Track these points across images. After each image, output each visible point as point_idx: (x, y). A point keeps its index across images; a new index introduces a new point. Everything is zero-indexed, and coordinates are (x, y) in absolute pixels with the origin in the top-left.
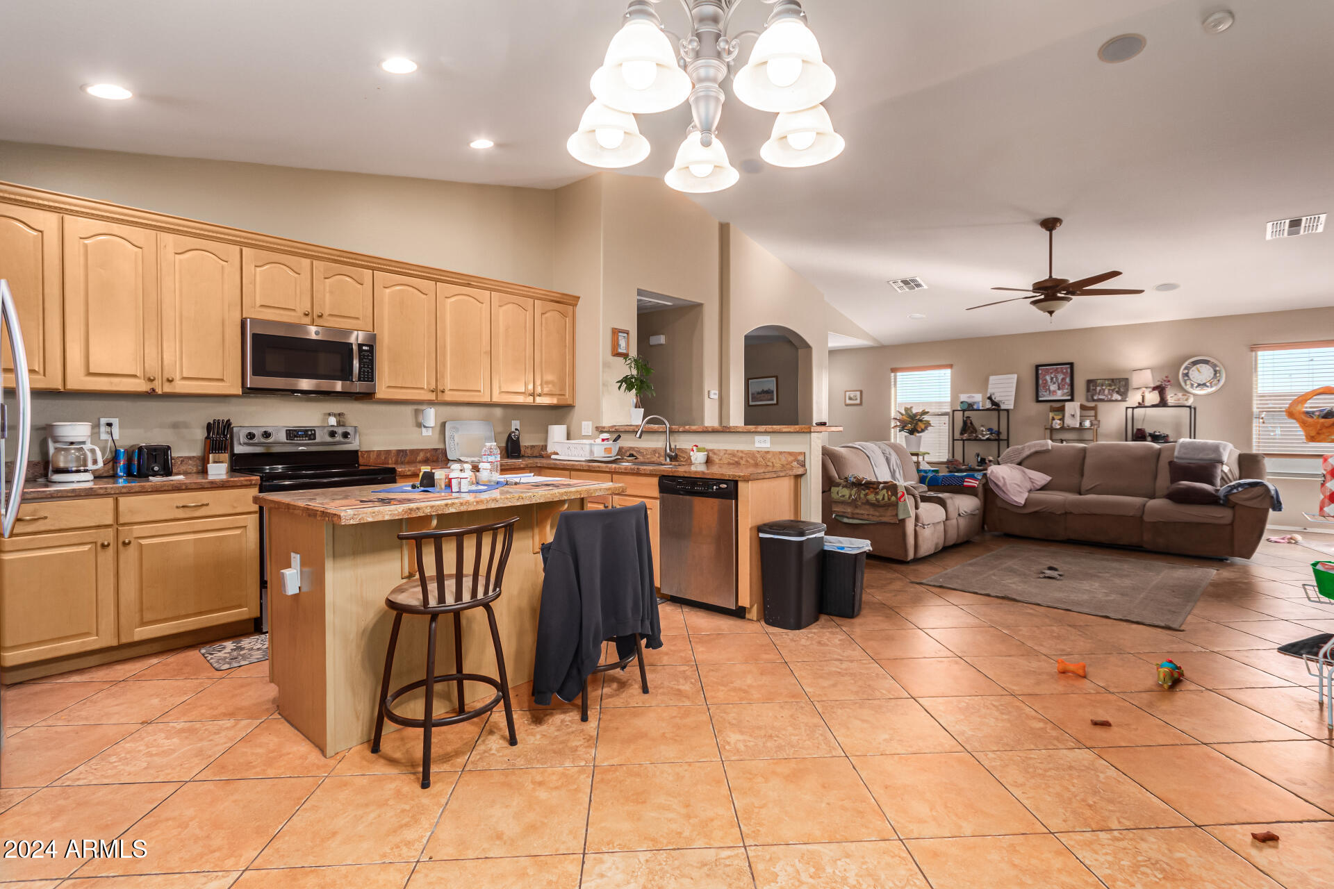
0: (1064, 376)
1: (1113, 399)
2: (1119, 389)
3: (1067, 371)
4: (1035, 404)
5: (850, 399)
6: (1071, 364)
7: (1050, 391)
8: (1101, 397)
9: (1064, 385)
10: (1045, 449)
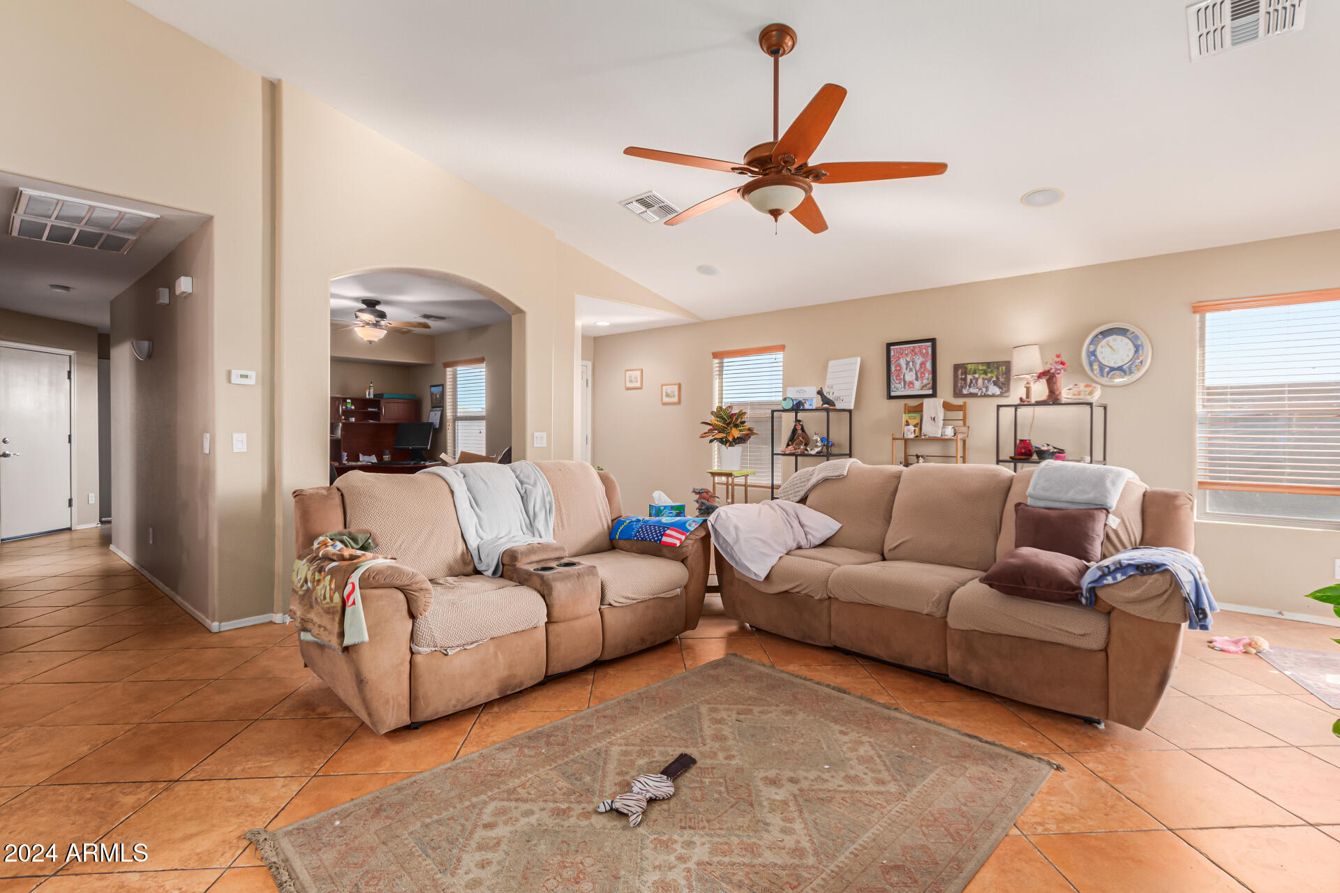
0: (923, 360)
1: (990, 393)
2: (998, 378)
3: (927, 353)
4: (887, 401)
5: (668, 395)
6: (933, 341)
7: (905, 382)
8: (973, 390)
9: (923, 373)
10: (837, 474)
